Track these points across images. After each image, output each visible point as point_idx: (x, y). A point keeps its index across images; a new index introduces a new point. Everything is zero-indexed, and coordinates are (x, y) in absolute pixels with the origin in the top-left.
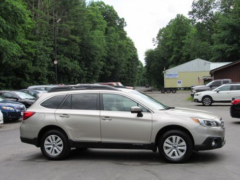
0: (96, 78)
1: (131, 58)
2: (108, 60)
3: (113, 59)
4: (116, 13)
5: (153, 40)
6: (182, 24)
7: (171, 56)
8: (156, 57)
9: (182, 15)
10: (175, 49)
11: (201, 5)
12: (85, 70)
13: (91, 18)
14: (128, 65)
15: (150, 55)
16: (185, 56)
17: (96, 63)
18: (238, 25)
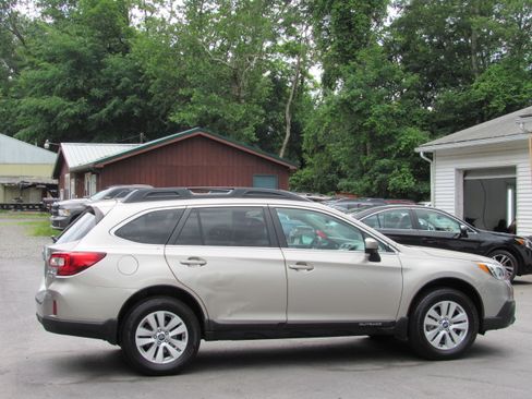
18: (89, 53)
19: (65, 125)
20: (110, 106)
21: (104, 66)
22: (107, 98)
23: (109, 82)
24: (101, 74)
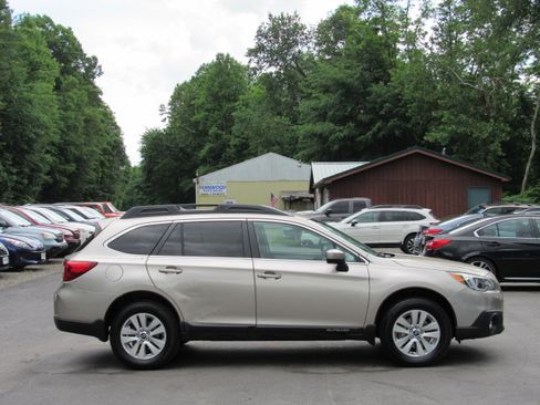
0: (34, 192)
1: (110, 148)
2: (62, 151)
3: (73, 149)
4: (80, 45)
5: (162, 109)
6: (228, 75)
7: (201, 147)
8: (168, 148)
9: (228, 55)
10: (213, 130)
11: (276, 37)
12: (12, 174)
13: (25, 54)
14: (102, 164)
15: (153, 143)
16: (235, 146)
17: (35, 158)
18: (356, 83)
19: (336, 147)
20: (375, 129)
21: (369, 94)
22: (372, 122)
23: (374, 108)
24: (368, 101)
